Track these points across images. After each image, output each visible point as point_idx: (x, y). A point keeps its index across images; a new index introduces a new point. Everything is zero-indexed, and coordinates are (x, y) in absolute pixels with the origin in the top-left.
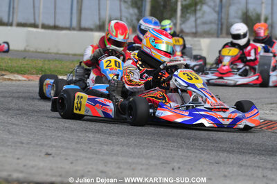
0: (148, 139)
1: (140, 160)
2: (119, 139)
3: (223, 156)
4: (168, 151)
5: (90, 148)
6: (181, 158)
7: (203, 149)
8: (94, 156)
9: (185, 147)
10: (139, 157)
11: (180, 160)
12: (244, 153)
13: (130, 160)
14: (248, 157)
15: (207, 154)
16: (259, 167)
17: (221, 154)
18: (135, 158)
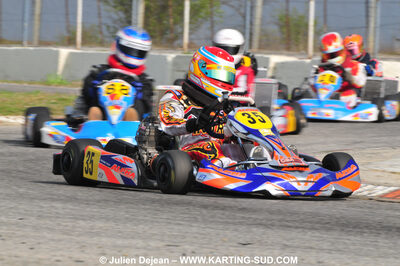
0: (145, 209)
1: (134, 242)
2: (103, 211)
3: (258, 232)
4: (176, 227)
5: (59, 225)
6: (195, 237)
7: (227, 223)
8: (65, 236)
9: (200, 220)
10: (133, 238)
11: (195, 240)
12: (288, 227)
13: (119, 242)
14: (294, 234)
15: (236, 230)
16: (311, 248)
17: (255, 229)
18: (125, 238)
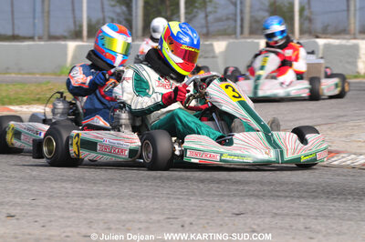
0: (147, 186)
1: (137, 216)
2: (108, 189)
3: (250, 202)
4: (176, 201)
5: (69, 203)
6: (193, 210)
7: (222, 195)
8: (74, 214)
9: (197, 193)
10: (136, 213)
11: (192, 212)
12: (278, 196)
13: (124, 217)
14: (283, 202)
15: (231, 201)
16: (299, 215)
17: (247, 200)
18: (129, 213)
